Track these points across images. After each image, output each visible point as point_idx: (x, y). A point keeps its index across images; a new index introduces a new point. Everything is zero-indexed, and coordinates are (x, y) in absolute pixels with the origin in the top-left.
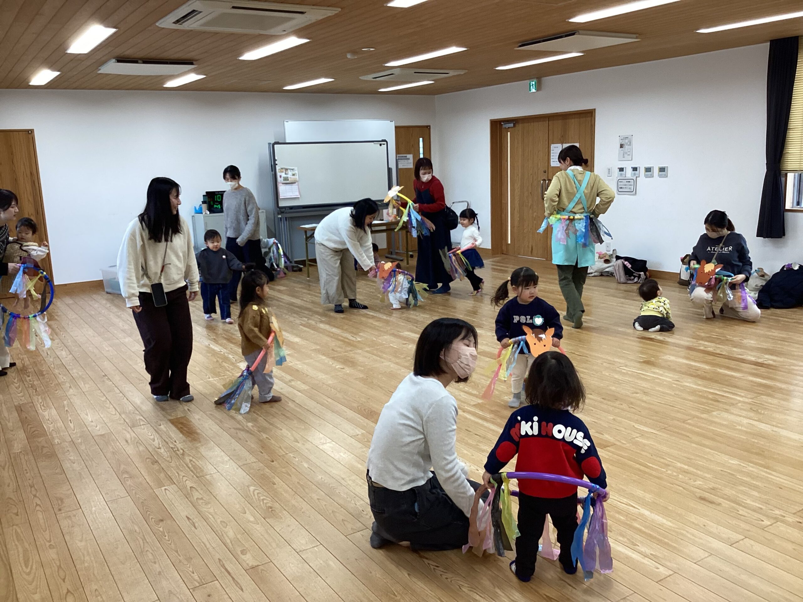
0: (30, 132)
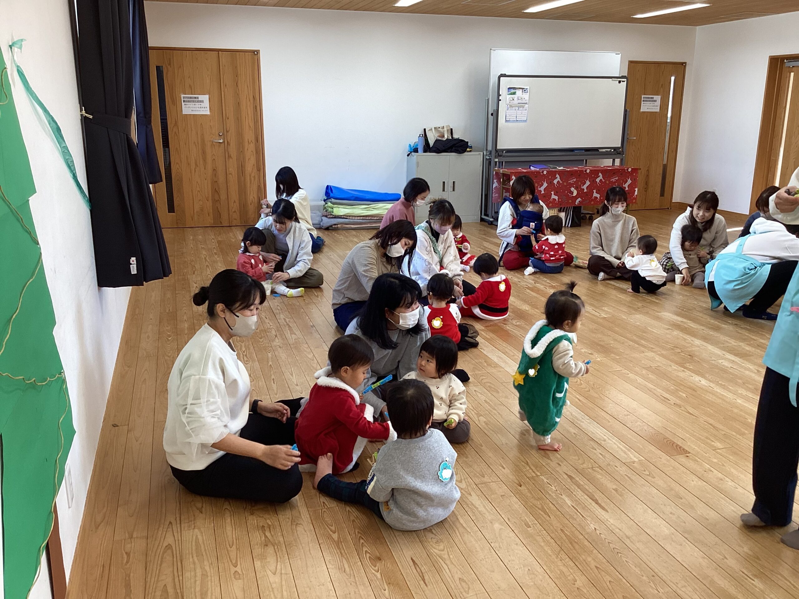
0: (256, 53)
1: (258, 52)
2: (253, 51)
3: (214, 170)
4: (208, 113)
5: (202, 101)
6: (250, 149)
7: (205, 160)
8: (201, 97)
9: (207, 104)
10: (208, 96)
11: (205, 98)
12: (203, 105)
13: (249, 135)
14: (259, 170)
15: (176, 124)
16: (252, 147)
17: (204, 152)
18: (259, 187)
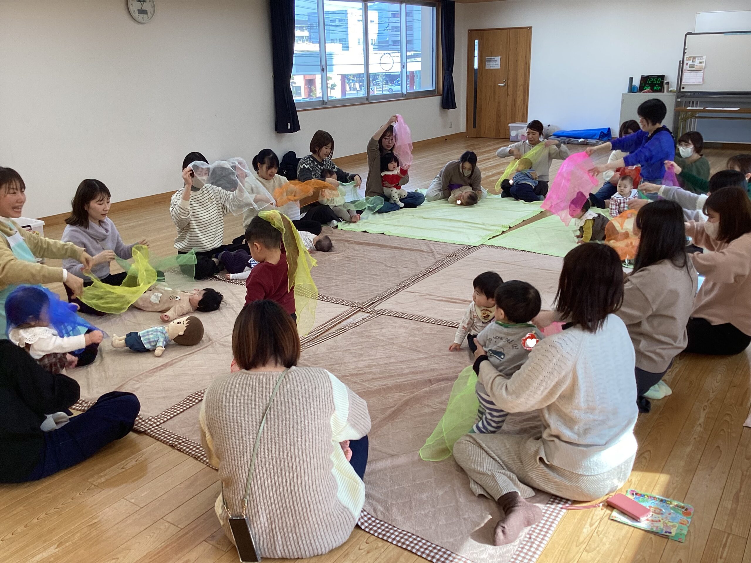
1: (530, 28)
2: (527, 28)
3: (499, 103)
4: (499, 68)
5: (496, 61)
6: (521, 89)
7: (494, 97)
8: (496, 58)
9: (499, 62)
10: (499, 57)
11: (498, 58)
12: (497, 63)
13: (521, 81)
14: (524, 103)
15: (482, 75)
16: (522, 88)
17: (494, 92)
18: (523, 114)
